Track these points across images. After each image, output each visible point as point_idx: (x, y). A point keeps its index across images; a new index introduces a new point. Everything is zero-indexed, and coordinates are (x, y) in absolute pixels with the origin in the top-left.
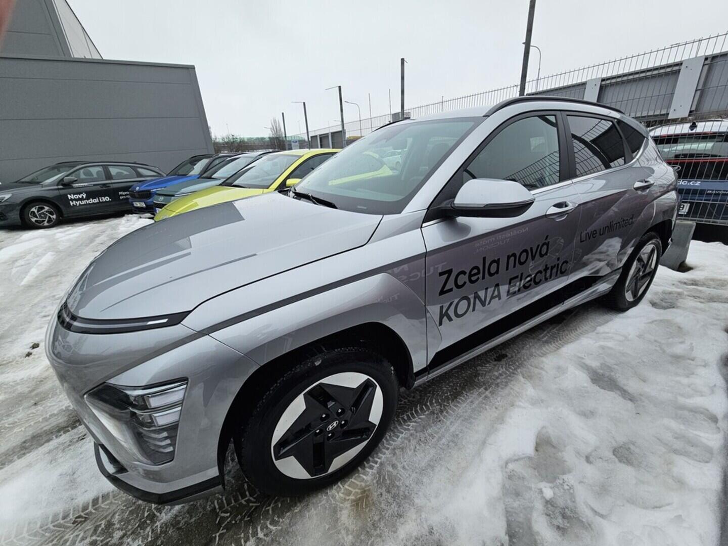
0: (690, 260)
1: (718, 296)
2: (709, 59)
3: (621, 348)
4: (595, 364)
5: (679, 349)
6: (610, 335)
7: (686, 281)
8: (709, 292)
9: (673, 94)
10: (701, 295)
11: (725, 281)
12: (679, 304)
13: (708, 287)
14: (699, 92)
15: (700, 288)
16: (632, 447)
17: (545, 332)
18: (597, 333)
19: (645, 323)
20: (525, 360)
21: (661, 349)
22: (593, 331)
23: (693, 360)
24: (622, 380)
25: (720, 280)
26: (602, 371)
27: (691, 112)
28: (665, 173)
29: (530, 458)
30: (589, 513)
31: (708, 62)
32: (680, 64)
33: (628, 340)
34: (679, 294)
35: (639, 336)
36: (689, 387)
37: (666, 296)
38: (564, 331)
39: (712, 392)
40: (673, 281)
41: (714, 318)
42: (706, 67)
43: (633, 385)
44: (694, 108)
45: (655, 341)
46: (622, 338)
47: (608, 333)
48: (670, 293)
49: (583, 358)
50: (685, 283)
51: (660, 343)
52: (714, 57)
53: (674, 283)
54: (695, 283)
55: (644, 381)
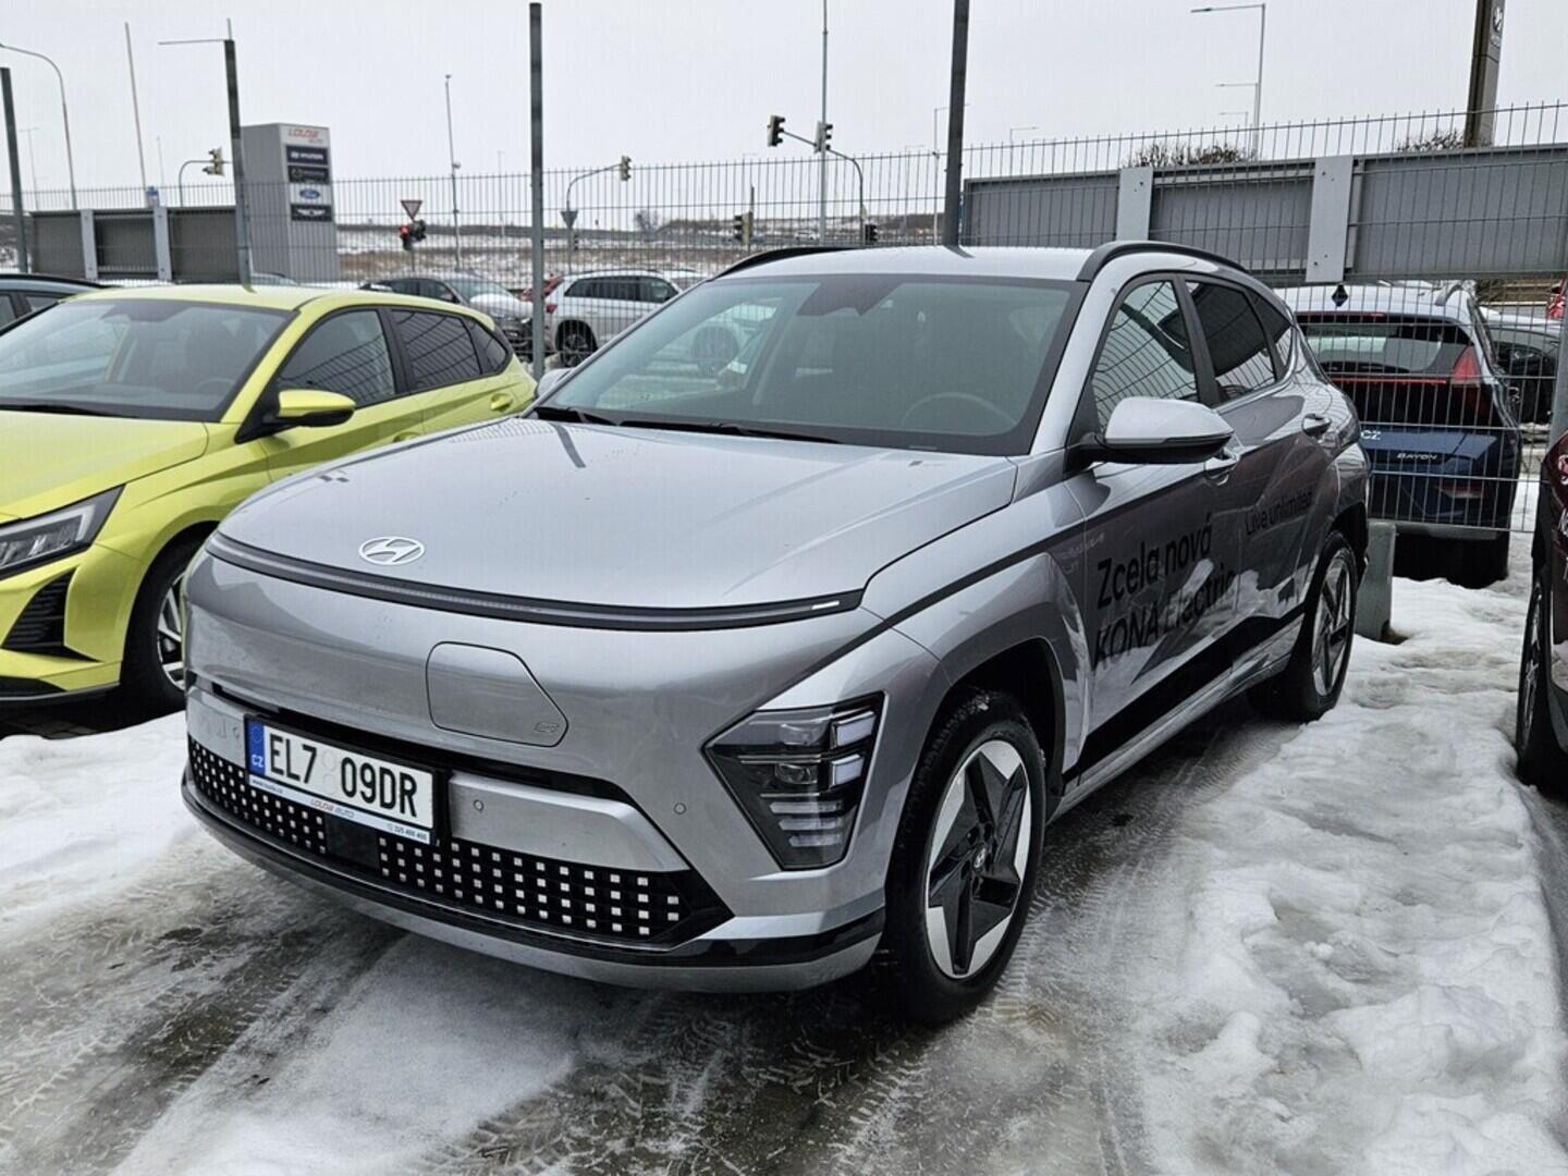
0: (1398, 621)
1: (1467, 681)
2: (1361, 164)
3: (1339, 777)
4: (1304, 805)
5: (1433, 763)
6: (1307, 759)
7: (1403, 660)
8: (1449, 677)
9: (1307, 227)
10: (1441, 683)
11: (1472, 654)
12: (1407, 699)
13: (1448, 667)
14: (1353, 231)
15: (1434, 671)
16: (1413, 890)
17: (1181, 772)
18: (1284, 759)
19: (1363, 732)
20: (1173, 816)
21: (1405, 769)
22: (1275, 755)
23: (1460, 776)
24: (1361, 821)
25: (1464, 653)
26: (1322, 814)
27: (1346, 270)
28: (1330, 405)
29: (1273, 927)
30: (1387, 959)
31: (1359, 170)
32: (1309, 164)
33: (1346, 762)
34: (1401, 684)
35: (1361, 755)
36: (1466, 809)
37: (1380, 690)
38: (1216, 766)
39: (1500, 803)
40: (1381, 662)
41: (1474, 715)
42: (1358, 180)
43: (1382, 825)
44: (1350, 265)
45: (1390, 760)
46: (1332, 762)
47: (1302, 756)
48: (1384, 684)
49: (1279, 798)
50: (1403, 666)
51: (1398, 760)
52: (1369, 162)
53: (1382, 665)
54: (1419, 662)
55: (1396, 816)
